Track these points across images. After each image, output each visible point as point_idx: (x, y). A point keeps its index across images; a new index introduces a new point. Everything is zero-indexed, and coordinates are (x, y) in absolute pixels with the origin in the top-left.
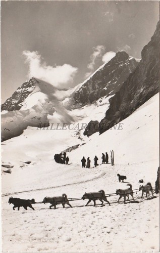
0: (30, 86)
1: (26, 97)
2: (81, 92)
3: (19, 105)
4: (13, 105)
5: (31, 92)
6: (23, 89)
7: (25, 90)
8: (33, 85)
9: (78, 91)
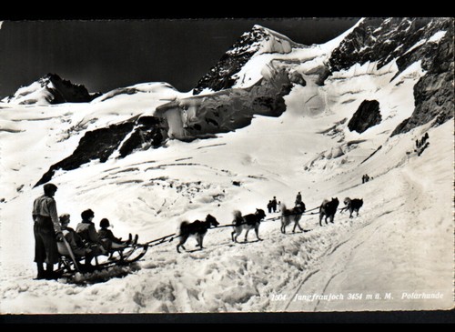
0: (251, 43)
1: (244, 62)
2: (343, 49)
3: (233, 77)
4: (221, 77)
5: (254, 52)
6: (239, 49)
7: (241, 51)
8: (256, 41)
9: (338, 49)
